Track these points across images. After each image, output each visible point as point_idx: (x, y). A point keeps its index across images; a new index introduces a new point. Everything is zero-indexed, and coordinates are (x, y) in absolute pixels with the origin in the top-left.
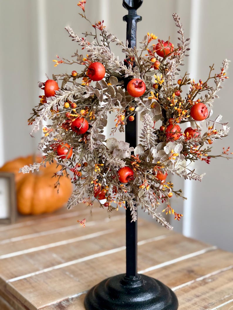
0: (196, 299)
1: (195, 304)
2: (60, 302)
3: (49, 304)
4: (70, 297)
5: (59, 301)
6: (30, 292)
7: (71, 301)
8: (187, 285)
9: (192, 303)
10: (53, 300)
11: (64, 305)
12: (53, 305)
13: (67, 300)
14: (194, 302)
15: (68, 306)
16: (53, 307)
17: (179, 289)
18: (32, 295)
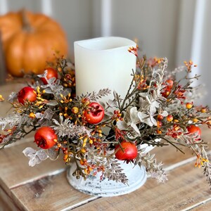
0: (199, 181)
1: (197, 187)
2: (38, 181)
3: (25, 183)
4: (50, 174)
5: (36, 178)
6: (5, 167)
7: (50, 180)
8: (188, 163)
9: (193, 186)
10: (30, 177)
11: (41, 184)
12: (29, 183)
13: (46, 178)
14: (196, 184)
15: (46, 185)
16: (28, 186)
17: (179, 166)
18: (6, 171)
